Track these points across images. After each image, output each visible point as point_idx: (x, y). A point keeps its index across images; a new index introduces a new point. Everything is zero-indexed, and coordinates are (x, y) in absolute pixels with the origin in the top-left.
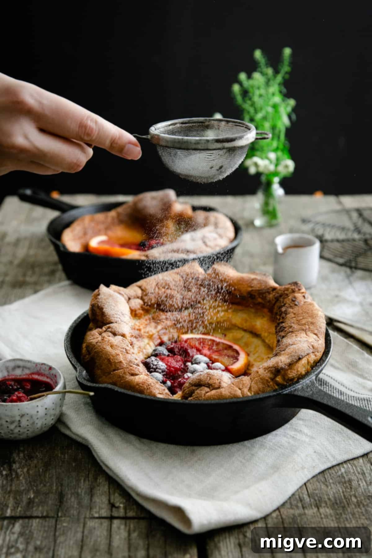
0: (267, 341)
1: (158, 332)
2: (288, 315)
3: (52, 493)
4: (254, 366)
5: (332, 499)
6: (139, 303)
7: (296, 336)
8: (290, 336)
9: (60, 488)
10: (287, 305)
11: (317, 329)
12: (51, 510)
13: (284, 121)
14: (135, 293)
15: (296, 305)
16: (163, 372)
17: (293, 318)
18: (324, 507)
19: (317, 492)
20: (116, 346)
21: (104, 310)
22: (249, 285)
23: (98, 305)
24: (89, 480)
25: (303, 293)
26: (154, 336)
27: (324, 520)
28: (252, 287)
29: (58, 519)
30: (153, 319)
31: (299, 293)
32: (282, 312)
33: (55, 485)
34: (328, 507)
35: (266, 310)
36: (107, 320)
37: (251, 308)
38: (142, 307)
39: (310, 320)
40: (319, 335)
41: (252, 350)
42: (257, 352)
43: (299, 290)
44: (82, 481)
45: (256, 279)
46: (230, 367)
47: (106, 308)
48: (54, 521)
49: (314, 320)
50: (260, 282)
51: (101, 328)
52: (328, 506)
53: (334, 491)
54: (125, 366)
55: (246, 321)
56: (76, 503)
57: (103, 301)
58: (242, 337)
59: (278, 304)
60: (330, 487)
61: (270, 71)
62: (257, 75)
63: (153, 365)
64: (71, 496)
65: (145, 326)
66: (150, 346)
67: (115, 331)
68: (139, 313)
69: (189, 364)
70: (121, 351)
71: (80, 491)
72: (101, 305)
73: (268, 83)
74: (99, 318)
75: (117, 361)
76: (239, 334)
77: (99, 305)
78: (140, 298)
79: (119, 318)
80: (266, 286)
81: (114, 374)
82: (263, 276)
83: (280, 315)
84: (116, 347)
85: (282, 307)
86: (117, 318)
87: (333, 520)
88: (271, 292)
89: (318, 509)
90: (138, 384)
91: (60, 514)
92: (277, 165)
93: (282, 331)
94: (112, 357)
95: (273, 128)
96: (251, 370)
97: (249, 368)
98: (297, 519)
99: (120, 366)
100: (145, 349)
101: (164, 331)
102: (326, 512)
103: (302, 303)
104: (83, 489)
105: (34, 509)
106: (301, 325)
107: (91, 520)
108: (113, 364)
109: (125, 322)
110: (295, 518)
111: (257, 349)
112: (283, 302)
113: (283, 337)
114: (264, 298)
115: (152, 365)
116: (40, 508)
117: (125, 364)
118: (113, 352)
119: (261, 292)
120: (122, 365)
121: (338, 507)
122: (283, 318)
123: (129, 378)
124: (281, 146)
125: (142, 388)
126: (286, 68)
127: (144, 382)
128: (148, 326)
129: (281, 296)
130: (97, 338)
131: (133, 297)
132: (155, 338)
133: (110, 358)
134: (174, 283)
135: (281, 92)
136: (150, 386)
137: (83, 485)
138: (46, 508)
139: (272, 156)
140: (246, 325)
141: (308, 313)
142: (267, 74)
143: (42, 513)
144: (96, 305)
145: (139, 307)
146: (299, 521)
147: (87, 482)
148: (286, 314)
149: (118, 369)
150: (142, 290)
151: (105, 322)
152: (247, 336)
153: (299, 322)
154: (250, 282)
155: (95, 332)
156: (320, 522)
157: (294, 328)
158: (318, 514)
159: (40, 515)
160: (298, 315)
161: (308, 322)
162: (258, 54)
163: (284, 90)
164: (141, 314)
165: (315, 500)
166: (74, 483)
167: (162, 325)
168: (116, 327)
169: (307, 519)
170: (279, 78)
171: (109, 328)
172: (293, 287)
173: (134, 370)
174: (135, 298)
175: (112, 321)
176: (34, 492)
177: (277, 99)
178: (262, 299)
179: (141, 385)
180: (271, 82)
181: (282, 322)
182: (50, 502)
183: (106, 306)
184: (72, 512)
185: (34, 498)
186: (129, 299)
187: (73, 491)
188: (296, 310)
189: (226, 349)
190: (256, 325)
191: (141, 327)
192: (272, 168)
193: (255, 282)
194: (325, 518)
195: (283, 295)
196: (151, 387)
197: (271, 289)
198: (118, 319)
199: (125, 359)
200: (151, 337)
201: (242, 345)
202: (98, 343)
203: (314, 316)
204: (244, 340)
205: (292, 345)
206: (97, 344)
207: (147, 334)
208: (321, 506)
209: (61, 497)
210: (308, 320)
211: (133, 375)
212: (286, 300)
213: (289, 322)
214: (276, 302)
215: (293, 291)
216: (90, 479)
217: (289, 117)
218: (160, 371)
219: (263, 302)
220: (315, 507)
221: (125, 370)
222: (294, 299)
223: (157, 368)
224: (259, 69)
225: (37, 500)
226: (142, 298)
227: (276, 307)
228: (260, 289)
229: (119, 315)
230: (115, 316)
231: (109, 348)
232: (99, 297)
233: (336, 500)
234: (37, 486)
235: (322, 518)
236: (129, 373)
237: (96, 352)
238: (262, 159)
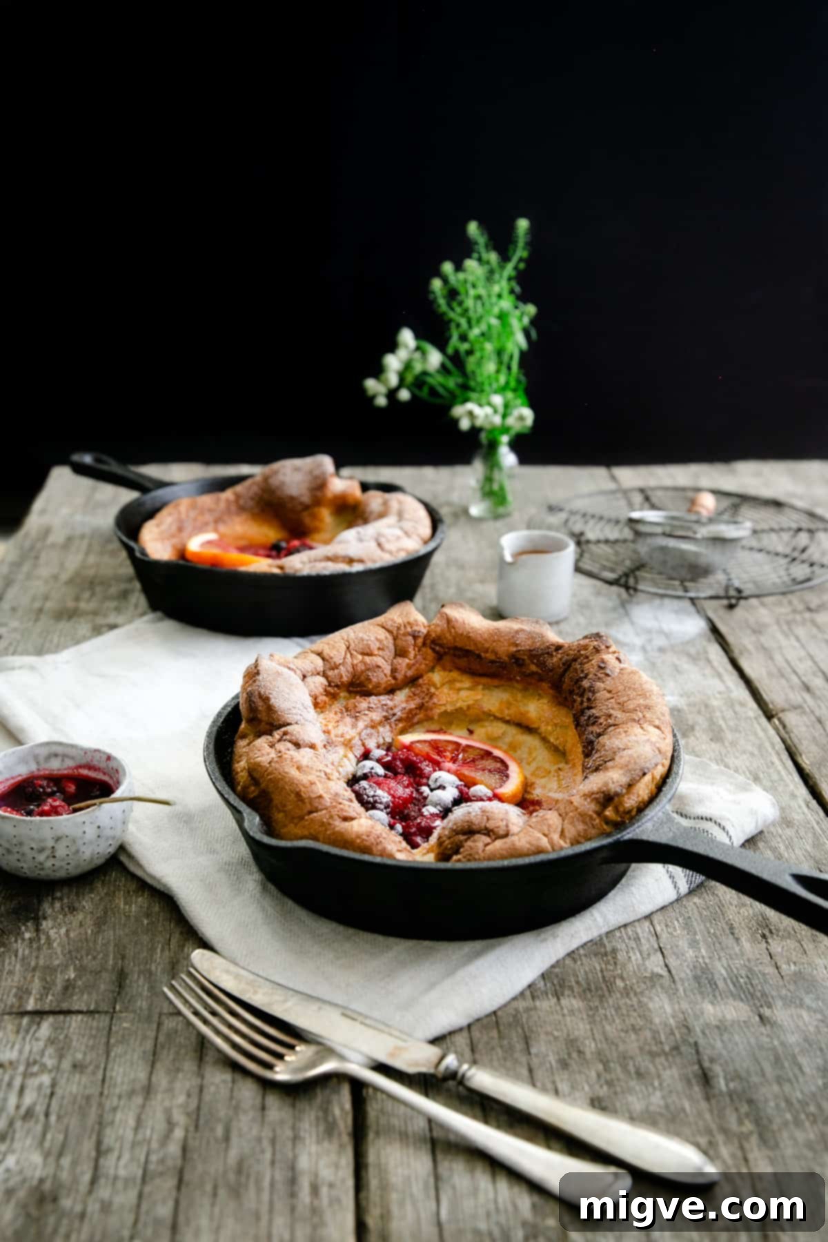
0: (552, 739)
1: (360, 734)
2: (598, 695)
3: (106, 970)
4: (536, 786)
5: (583, 983)
6: (322, 684)
7: (626, 732)
8: (612, 733)
9: (120, 962)
10: (591, 676)
11: (659, 719)
12: (103, 1000)
13: (518, 341)
14: (313, 666)
15: (607, 675)
16: (386, 808)
17: (608, 699)
18: (569, 996)
19: (557, 970)
20: (307, 767)
21: (273, 701)
22: (512, 641)
23: (259, 693)
24: (170, 949)
25: (614, 652)
26: (353, 742)
27: (568, 1019)
28: (517, 645)
29: (115, 1015)
30: (347, 710)
31: (609, 653)
32: (584, 690)
33: (111, 956)
34: (575, 997)
35: (545, 685)
36: (279, 720)
37: (517, 681)
38: (326, 691)
39: (642, 701)
40: (663, 729)
41: (525, 756)
42: (534, 759)
43: (608, 647)
44: (159, 951)
45: (522, 630)
46: (500, 791)
47: (275, 698)
48: (107, 1019)
49: (648, 702)
50: (531, 636)
51: (270, 733)
52: (576, 994)
53: (587, 969)
54: (328, 804)
55: (509, 705)
56: (146, 988)
57: (268, 684)
58: (504, 734)
59: (569, 675)
60: (579, 963)
61: (493, 257)
62: (470, 264)
63: (368, 797)
64: (139, 977)
65: (336, 725)
66: (349, 760)
67: (297, 739)
68: (322, 701)
69: (425, 789)
70: (318, 776)
71: (153, 968)
72: (265, 692)
73: (490, 277)
74: (263, 716)
75: (313, 796)
76: (498, 729)
77: (262, 692)
78: (321, 673)
79: (301, 715)
80: (543, 643)
81: (312, 820)
82: (533, 625)
83: (582, 695)
84: (306, 769)
85: (581, 679)
86: (296, 714)
87: (582, 1019)
88: (554, 654)
89: (558, 999)
90: (358, 836)
91: (118, 1008)
92: (504, 416)
93: (594, 724)
94: (303, 789)
95: (499, 353)
96: (532, 794)
97: (529, 789)
98: (522, 1017)
99: (320, 803)
100: (342, 766)
101: (369, 731)
102: (572, 1005)
103: (617, 670)
104: (159, 964)
105: (75, 998)
106: (628, 712)
107: (171, 1019)
108: (307, 801)
109: (310, 722)
110: (519, 1016)
111: (534, 755)
112: (582, 671)
113: (599, 735)
114: (542, 665)
115: (365, 797)
116: (85, 997)
117: (328, 800)
118: (303, 778)
119: (534, 652)
120: (323, 802)
121: (592, 996)
122: (589, 700)
123: (340, 826)
124: (513, 384)
125: (367, 844)
126: (520, 252)
127: (371, 832)
128: (341, 723)
129: (575, 660)
130: (268, 754)
131: (310, 674)
132: (355, 744)
133: (300, 791)
134: (378, 645)
135: (512, 292)
136: (381, 839)
137: (161, 957)
138: (94, 996)
139: (497, 400)
140: (507, 714)
141: (634, 690)
142: (488, 262)
143: (88, 1005)
144: (256, 693)
145: (321, 690)
146: (524, 1020)
147: (167, 953)
148: (594, 692)
149: (317, 810)
150: (323, 659)
151: (276, 723)
152: (512, 733)
153: (623, 705)
154: (513, 637)
155: (262, 742)
156: (560, 1022)
157: (616, 717)
158: (558, 1008)
159: (85, 1009)
160: (617, 693)
161: (639, 706)
162: (473, 228)
163: (518, 289)
164: (325, 703)
165: (554, 985)
166: (145, 954)
167: (365, 721)
168: (299, 732)
169: (539, 1017)
170: (509, 269)
171: (285, 733)
172: (595, 643)
173: (346, 811)
174: (313, 675)
175: (289, 721)
176: (75, 969)
177: (507, 303)
178: (537, 665)
179: (364, 837)
180: (497, 276)
181: (589, 708)
182: (102, 987)
183: (274, 693)
184: (139, 1003)
185: (75, 980)
186: (304, 677)
187: (142, 967)
188: (609, 683)
189: (482, 758)
190: (528, 712)
191: (330, 727)
192: (497, 420)
193: (522, 636)
194: (570, 1016)
195: (578, 658)
196: (383, 841)
197: (553, 648)
198: (298, 717)
199: (328, 790)
200: (348, 744)
201: (505, 747)
202: (273, 764)
203: (648, 694)
204: (508, 739)
205: (624, 749)
206: (271, 766)
207: (342, 739)
208: (563, 995)
209: (121, 978)
210: (638, 702)
211: (346, 819)
212: (586, 666)
213: (605, 707)
214: (565, 671)
215: (597, 650)
216: (172, 947)
217: (526, 332)
218: (382, 807)
219: (540, 671)
220: (552, 995)
221: (330, 812)
222: (602, 665)
223: (375, 802)
224: (475, 255)
225: (80, 983)
226: (325, 675)
227: (567, 680)
228: (532, 648)
229: (299, 709)
230: (294, 711)
231: (294, 773)
232: (260, 678)
233: (589, 984)
234: (81, 959)
235: (564, 1015)
236: (339, 817)
237: (270, 779)
238: (480, 405)
